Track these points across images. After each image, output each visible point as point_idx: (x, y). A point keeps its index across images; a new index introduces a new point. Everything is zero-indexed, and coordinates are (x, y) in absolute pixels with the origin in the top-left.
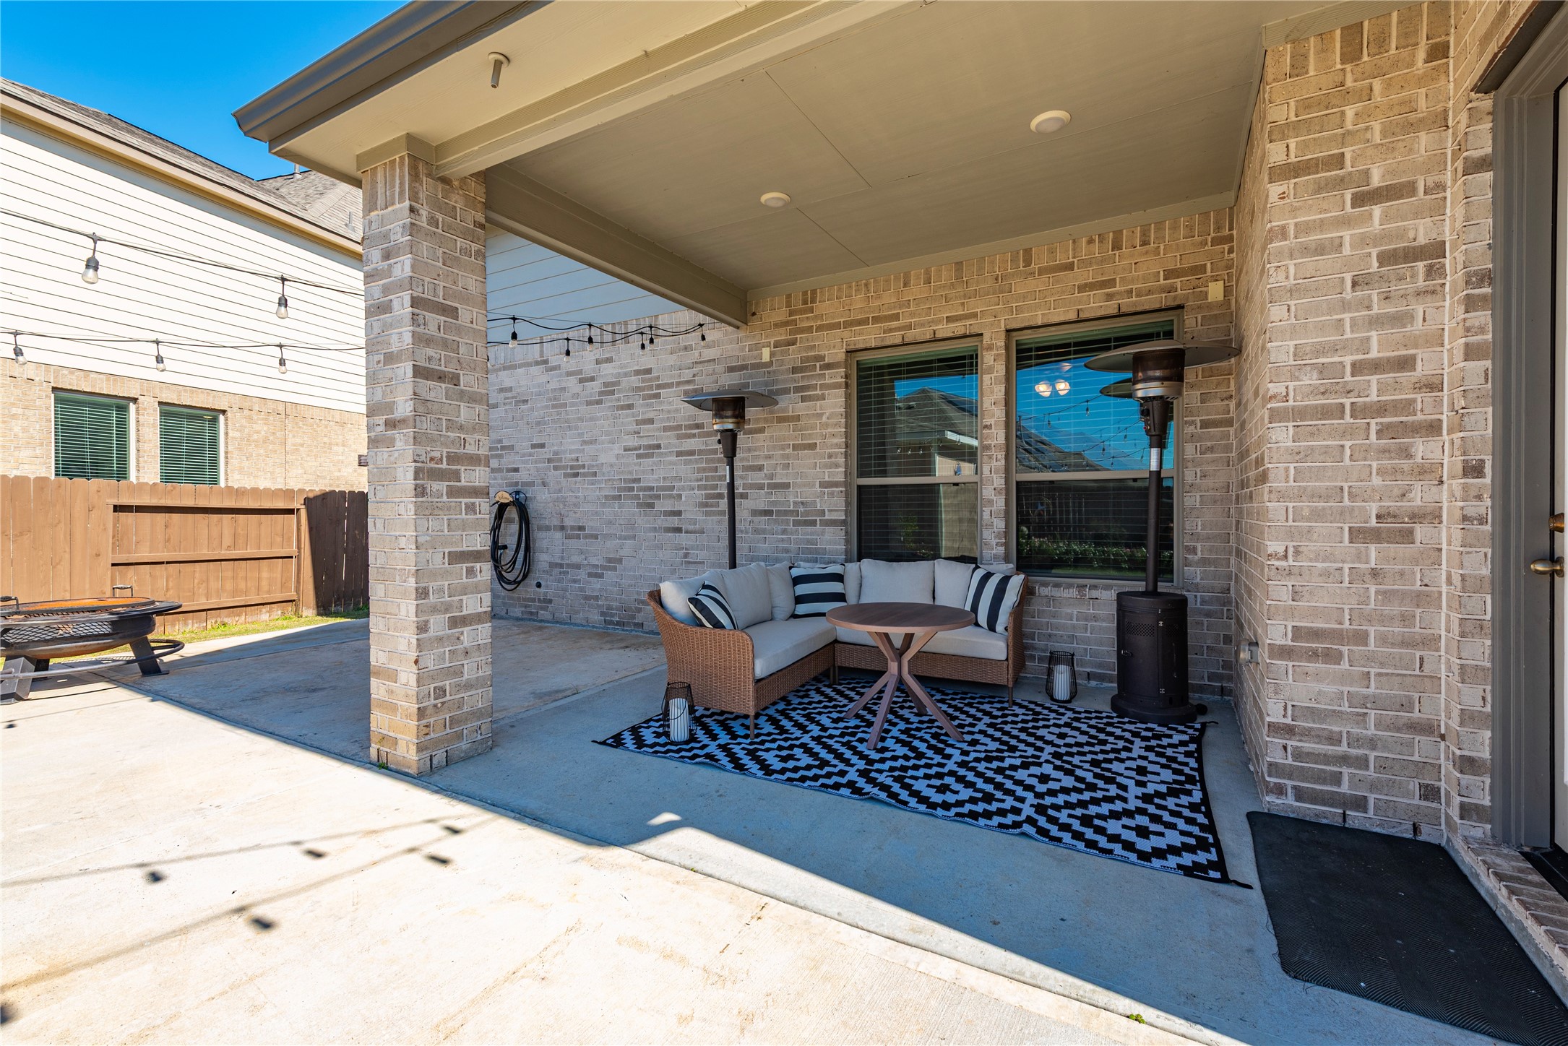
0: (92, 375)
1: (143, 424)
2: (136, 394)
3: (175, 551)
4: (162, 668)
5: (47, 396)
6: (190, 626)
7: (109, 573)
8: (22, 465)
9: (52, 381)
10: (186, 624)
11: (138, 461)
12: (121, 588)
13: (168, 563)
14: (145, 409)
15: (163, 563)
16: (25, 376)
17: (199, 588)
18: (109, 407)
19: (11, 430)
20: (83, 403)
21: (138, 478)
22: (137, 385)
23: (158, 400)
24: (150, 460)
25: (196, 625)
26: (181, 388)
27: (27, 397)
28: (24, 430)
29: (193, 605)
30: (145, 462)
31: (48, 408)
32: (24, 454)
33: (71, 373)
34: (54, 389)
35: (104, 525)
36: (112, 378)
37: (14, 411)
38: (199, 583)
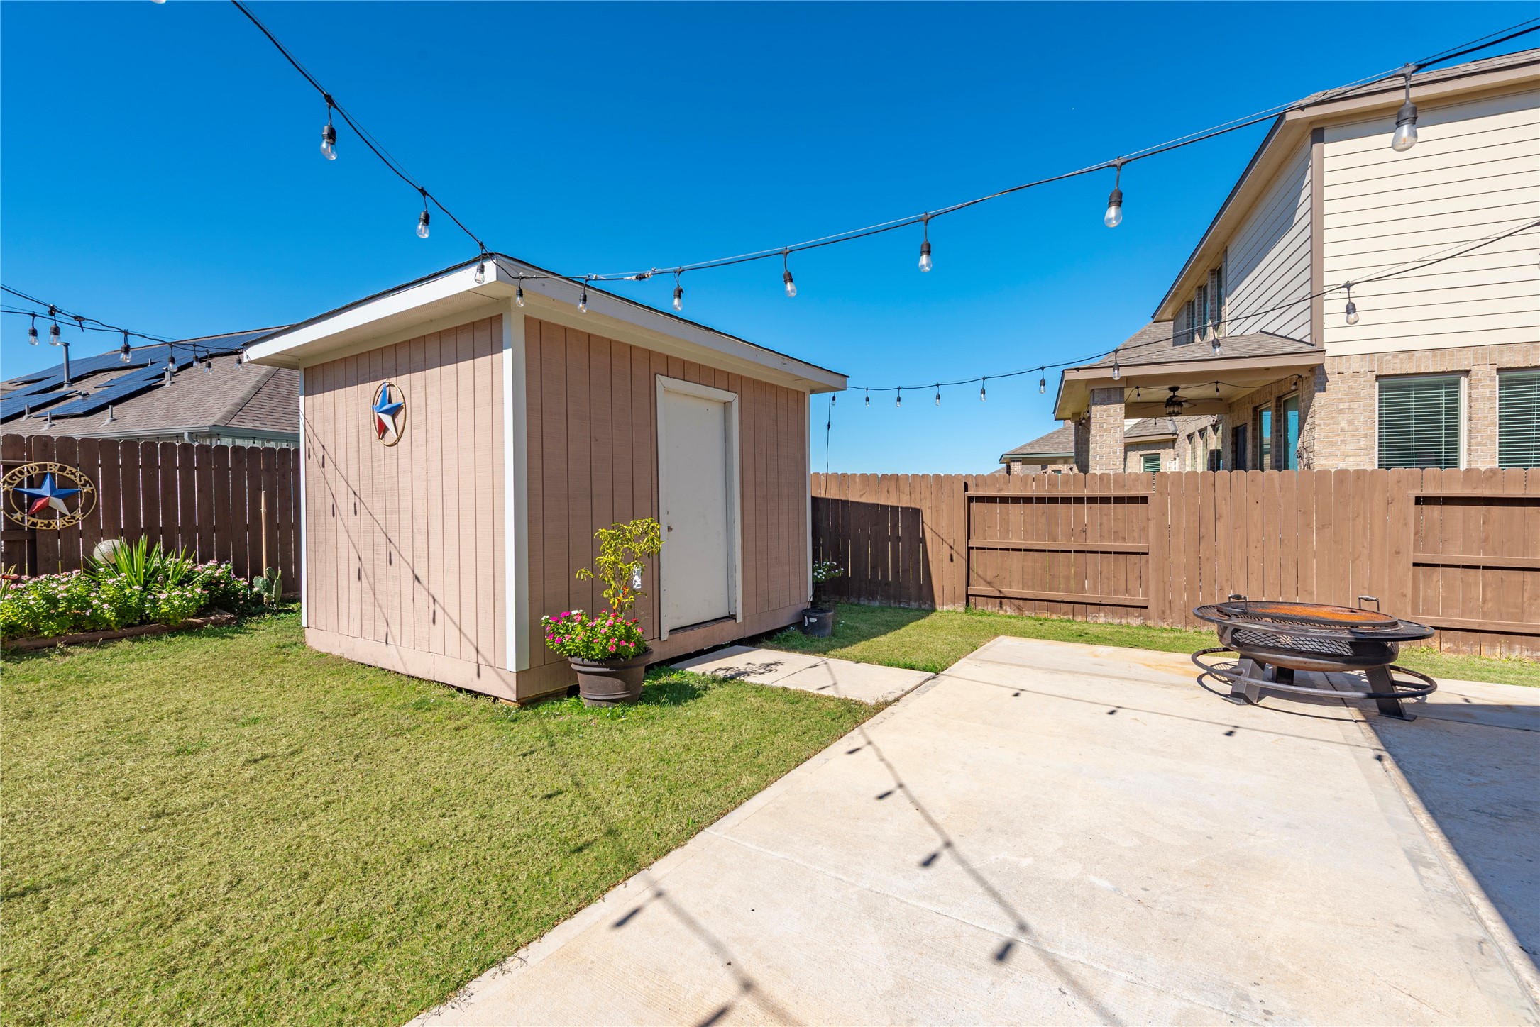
0: (1417, 354)
1: (1477, 399)
2: (1467, 365)
3: (1495, 553)
4: (1408, 712)
5: (1371, 386)
6: (1517, 653)
7: (1410, 574)
8: (1347, 458)
9: (1376, 369)
10: (1511, 649)
11: (1470, 443)
12: (1367, 600)
13: (1485, 568)
14: (1479, 381)
15: (1478, 567)
16: (1351, 370)
17: (1531, 605)
18: (1438, 386)
19: (1338, 424)
20: (1409, 386)
21: (1469, 462)
22: (1470, 354)
23: (1496, 366)
24: (1485, 441)
25: (1526, 653)
26: (1529, 345)
27: (1353, 391)
28: (1350, 423)
29: (1522, 626)
30: (1479, 444)
31: (1372, 398)
32: (1350, 446)
33: (1395, 357)
34: (1378, 377)
35: (1405, 520)
36: (1439, 352)
37: (1341, 406)
38: (1530, 598)
